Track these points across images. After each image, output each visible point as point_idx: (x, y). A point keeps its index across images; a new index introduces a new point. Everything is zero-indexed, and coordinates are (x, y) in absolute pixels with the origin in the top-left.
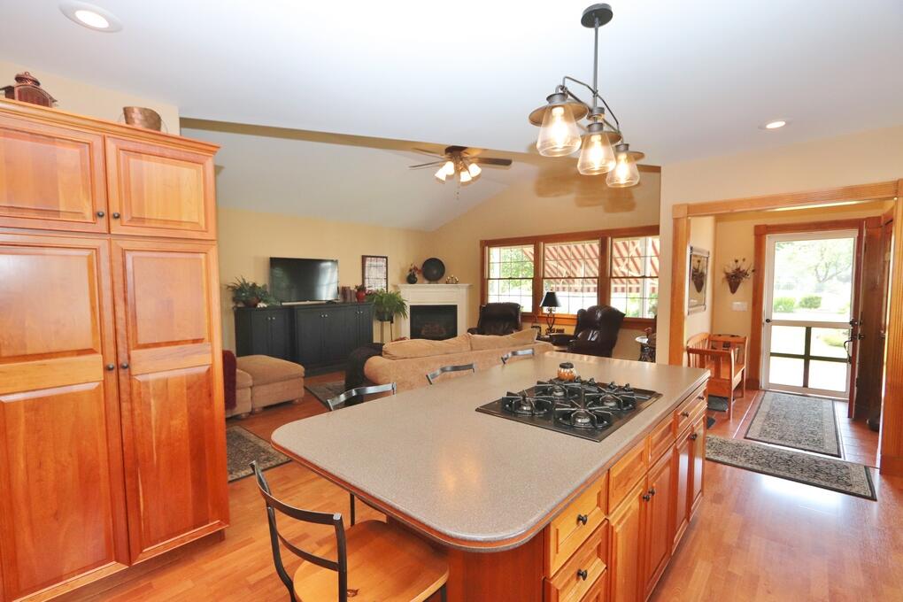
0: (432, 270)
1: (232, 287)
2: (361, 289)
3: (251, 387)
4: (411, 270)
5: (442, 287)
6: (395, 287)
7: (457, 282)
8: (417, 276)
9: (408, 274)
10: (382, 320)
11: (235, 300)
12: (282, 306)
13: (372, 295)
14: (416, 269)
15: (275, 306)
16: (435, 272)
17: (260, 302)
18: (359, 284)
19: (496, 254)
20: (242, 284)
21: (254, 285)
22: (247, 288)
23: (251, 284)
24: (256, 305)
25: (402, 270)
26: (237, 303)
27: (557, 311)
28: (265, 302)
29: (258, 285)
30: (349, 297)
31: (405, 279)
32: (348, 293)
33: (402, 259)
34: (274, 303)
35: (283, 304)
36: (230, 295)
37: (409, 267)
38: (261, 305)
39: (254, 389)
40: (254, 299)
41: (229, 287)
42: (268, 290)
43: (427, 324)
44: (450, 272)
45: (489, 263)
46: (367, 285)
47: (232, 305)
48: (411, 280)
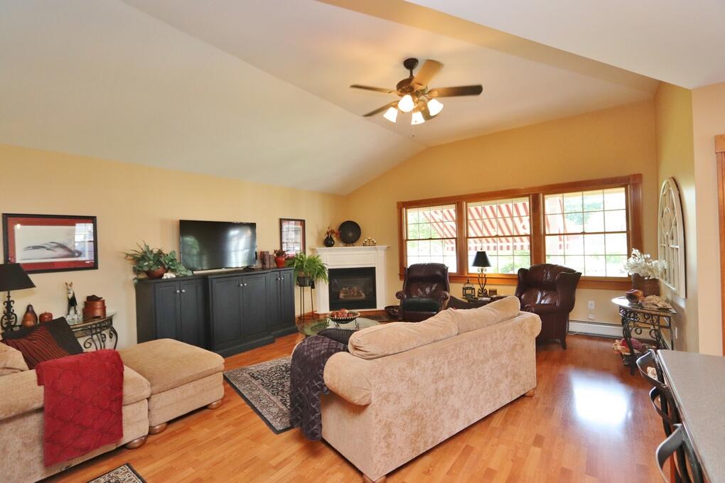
0: (348, 233)
1: (131, 255)
2: (280, 253)
3: (148, 399)
4: (328, 233)
5: (359, 250)
6: (313, 250)
7: (374, 244)
8: (335, 239)
9: (325, 238)
10: (302, 285)
11: (136, 271)
12: (194, 275)
13: (292, 259)
14: (332, 232)
15: (186, 276)
16: (350, 234)
17: (167, 272)
18: (278, 248)
19: (413, 215)
20: (145, 252)
21: (160, 253)
22: (151, 257)
23: (155, 251)
24: (162, 276)
25: (319, 233)
26: (137, 274)
27: (489, 271)
28: (173, 271)
29: (165, 252)
30: (267, 262)
31: (321, 242)
32: (267, 257)
33: (319, 222)
34: (184, 273)
35: (195, 272)
36: (130, 266)
37: (327, 230)
38: (168, 275)
39: (154, 399)
40: (159, 269)
41: (128, 255)
42: (177, 257)
43: (346, 287)
44: (366, 234)
45: (407, 224)
46: (284, 249)
47: (132, 276)
48: (328, 243)
